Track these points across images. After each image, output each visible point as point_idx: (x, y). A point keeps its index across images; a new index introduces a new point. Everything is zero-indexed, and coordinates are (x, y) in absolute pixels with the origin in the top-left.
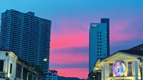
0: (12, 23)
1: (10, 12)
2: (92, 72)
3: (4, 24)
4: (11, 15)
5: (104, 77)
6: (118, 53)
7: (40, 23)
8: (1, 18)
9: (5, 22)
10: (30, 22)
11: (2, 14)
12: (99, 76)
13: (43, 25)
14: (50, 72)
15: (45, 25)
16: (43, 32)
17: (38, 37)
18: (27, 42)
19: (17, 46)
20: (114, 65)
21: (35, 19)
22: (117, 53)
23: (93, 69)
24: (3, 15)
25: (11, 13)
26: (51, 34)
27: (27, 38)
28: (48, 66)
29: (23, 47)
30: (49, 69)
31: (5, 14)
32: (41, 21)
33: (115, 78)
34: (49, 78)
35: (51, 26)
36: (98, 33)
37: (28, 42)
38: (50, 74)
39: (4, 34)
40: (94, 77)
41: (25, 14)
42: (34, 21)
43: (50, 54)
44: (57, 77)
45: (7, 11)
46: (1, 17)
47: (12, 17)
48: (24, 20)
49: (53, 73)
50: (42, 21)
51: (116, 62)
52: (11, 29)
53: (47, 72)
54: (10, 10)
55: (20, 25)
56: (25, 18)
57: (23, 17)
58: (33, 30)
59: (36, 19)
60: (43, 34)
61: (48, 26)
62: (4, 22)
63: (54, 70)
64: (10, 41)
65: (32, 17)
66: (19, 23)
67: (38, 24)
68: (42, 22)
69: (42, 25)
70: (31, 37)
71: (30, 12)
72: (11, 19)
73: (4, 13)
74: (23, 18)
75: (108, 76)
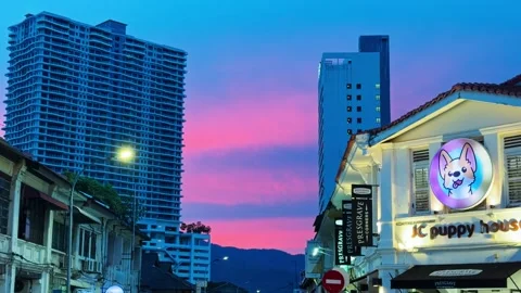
0: (46, 60)
1: (40, 23)
2: (330, 205)
3: (20, 65)
4: (43, 34)
5: (387, 216)
6: (456, 94)
7: (148, 60)
8: (10, 42)
9: (24, 57)
10: (112, 55)
11: (13, 28)
12: (364, 211)
13: (159, 68)
14: (185, 231)
15: (165, 69)
16: (159, 93)
17: (139, 108)
18: (102, 127)
19: (66, 142)
20: (432, 156)
21: (129, 47)
22: (449, 98)
23: (334, 191)
24: (17, 33)
25: (43, 26)
26: (184, 99)
27: (102, 113)
28: (178, 211)
29: (87, 145)
30: (181, 220)
31: (22, 30)
32: (150, 54)
33: (441, 219)
34: (182, 250)
35: (185, 69)
36: (350, 86)
37: (104, 127)
38: (185, 239)
39: (22, 98)
40: (339, 222)
41: (92, 29)
42: (124, 52)
43: (182, 168)
44: (209, 248)
45: (30, 19)
46: (10, 39)
47: (47, 39)
48: (92, 51)
49: (195, 236)
50: (155, 52)
51: (443, 144)
52: (45, 81)
53: (174, 229)
54: (40, 16)
55: (77, 68)
56: (92, 44)
57: (88, 40)
58: (123, 84)
59: (132, 44)
60: (158, 99)
61: (174, 71)
62: (20, 58)
63: (199, 223)
64: (42, 123)
65: (118, 38)
66: (71, 59)
67: (141, 63)
68: (153, 57)
69: (153, 67)
70: (115, 109)
71: (110, 21)
72: (42, 47)
73: (19, 25)
74: (85, 43)
75: (406, 211)
